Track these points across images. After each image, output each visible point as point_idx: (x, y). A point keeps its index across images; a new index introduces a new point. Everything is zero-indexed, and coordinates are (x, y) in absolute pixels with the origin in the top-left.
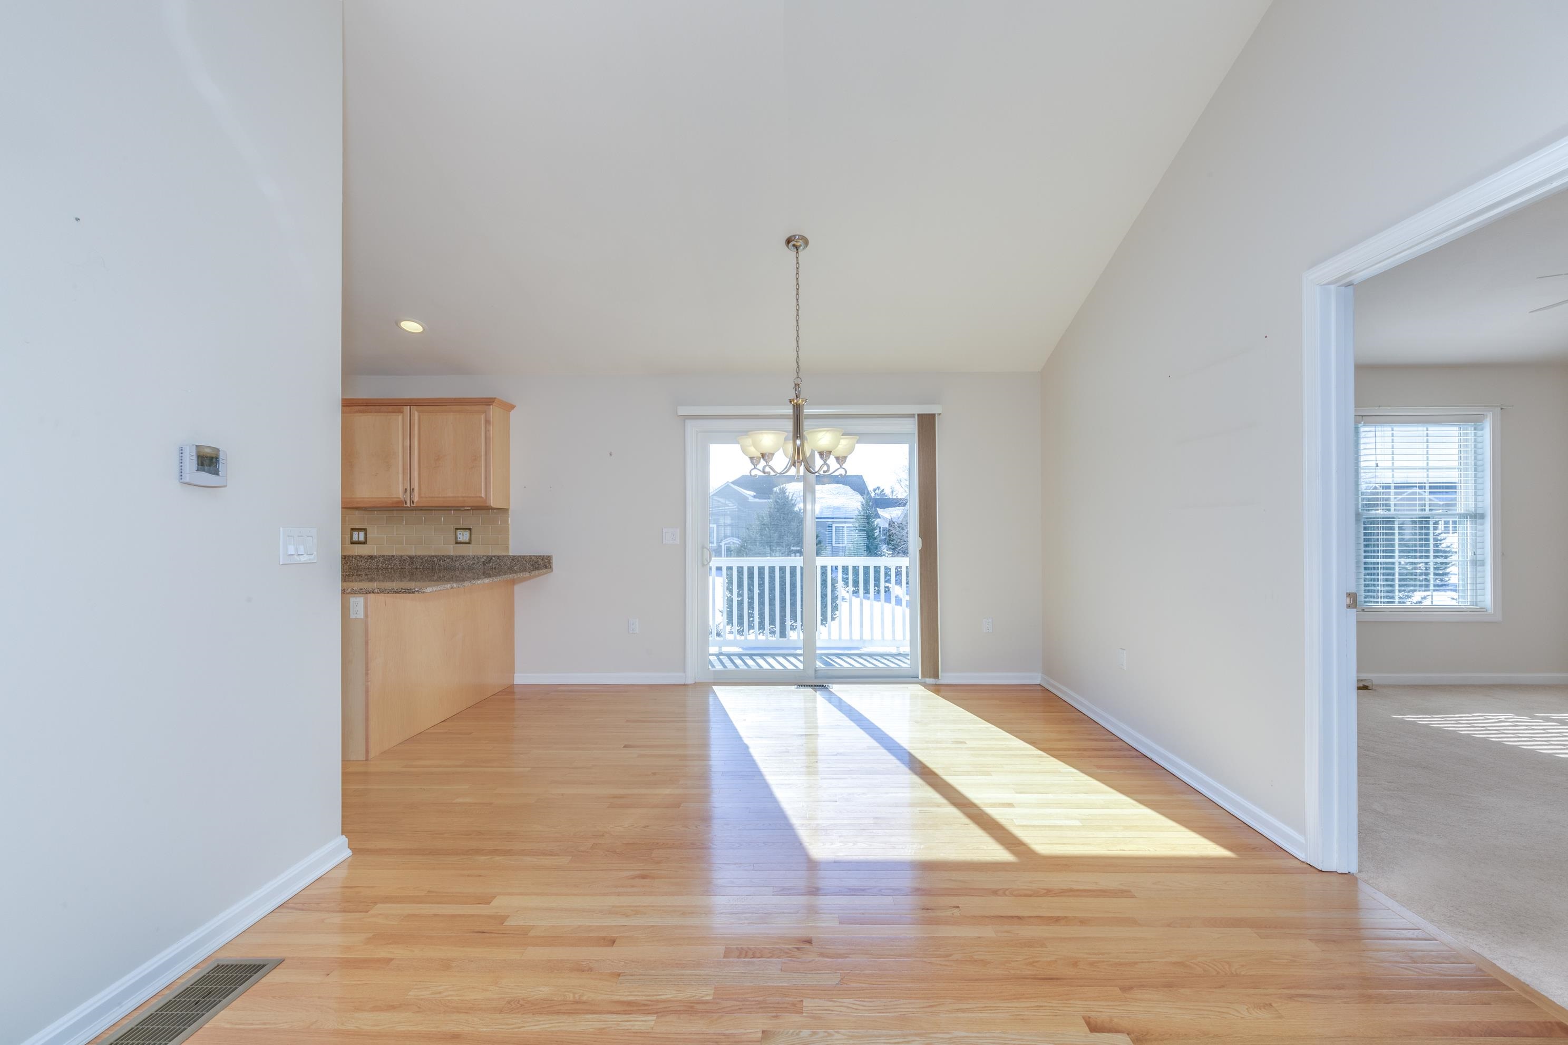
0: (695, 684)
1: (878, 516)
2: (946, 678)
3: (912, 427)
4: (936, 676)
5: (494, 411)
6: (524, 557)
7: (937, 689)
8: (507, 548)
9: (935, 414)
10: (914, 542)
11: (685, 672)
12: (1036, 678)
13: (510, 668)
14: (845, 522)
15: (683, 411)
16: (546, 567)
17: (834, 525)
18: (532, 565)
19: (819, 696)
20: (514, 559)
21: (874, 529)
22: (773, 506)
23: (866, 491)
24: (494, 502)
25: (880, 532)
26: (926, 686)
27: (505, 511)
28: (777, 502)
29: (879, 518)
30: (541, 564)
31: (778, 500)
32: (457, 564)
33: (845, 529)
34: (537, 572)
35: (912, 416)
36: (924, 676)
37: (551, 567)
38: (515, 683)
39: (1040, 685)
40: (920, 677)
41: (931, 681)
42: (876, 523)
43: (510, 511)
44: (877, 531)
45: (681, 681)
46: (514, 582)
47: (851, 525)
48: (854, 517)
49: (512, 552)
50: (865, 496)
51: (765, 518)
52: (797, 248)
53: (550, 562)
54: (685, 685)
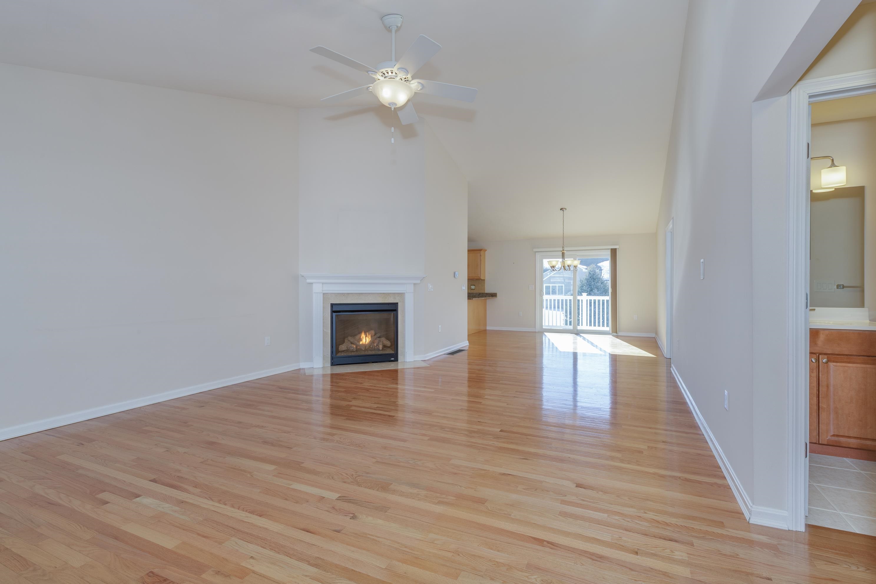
0: (538, 332)
2: (620, 334)
3: (609, 252)
4: (617, 333)
5: (482, 252)
6: (489, 293)
7: (617, 337)
8: (485, 291)
9: (616, 249)
10: (610, 290)
11: (535, 328)
12: (652, 335)
13: (485, 325)
15: (535, 250)
16: (495, 296)
18: (492, 295)
19: (578, 337)
20: (487, 294)
24: (482, 278)
26: (613, 336)
27: (484, 280)
28: (590, 273)
30: (494, 295)
31: (590, 272)
32: (471, 295)
34: (493, 298)
35: (609, 249)
36: (612, 332)
37: (497, 296)
38: (487, 329)
39: (654, 337)
40: (611, 333)
41: (615, 334)
43: (486, 280)
46: (486, 299)
49: (486, 292)
52: (563, 211)
53: (496, 295)
54: (535, 332)
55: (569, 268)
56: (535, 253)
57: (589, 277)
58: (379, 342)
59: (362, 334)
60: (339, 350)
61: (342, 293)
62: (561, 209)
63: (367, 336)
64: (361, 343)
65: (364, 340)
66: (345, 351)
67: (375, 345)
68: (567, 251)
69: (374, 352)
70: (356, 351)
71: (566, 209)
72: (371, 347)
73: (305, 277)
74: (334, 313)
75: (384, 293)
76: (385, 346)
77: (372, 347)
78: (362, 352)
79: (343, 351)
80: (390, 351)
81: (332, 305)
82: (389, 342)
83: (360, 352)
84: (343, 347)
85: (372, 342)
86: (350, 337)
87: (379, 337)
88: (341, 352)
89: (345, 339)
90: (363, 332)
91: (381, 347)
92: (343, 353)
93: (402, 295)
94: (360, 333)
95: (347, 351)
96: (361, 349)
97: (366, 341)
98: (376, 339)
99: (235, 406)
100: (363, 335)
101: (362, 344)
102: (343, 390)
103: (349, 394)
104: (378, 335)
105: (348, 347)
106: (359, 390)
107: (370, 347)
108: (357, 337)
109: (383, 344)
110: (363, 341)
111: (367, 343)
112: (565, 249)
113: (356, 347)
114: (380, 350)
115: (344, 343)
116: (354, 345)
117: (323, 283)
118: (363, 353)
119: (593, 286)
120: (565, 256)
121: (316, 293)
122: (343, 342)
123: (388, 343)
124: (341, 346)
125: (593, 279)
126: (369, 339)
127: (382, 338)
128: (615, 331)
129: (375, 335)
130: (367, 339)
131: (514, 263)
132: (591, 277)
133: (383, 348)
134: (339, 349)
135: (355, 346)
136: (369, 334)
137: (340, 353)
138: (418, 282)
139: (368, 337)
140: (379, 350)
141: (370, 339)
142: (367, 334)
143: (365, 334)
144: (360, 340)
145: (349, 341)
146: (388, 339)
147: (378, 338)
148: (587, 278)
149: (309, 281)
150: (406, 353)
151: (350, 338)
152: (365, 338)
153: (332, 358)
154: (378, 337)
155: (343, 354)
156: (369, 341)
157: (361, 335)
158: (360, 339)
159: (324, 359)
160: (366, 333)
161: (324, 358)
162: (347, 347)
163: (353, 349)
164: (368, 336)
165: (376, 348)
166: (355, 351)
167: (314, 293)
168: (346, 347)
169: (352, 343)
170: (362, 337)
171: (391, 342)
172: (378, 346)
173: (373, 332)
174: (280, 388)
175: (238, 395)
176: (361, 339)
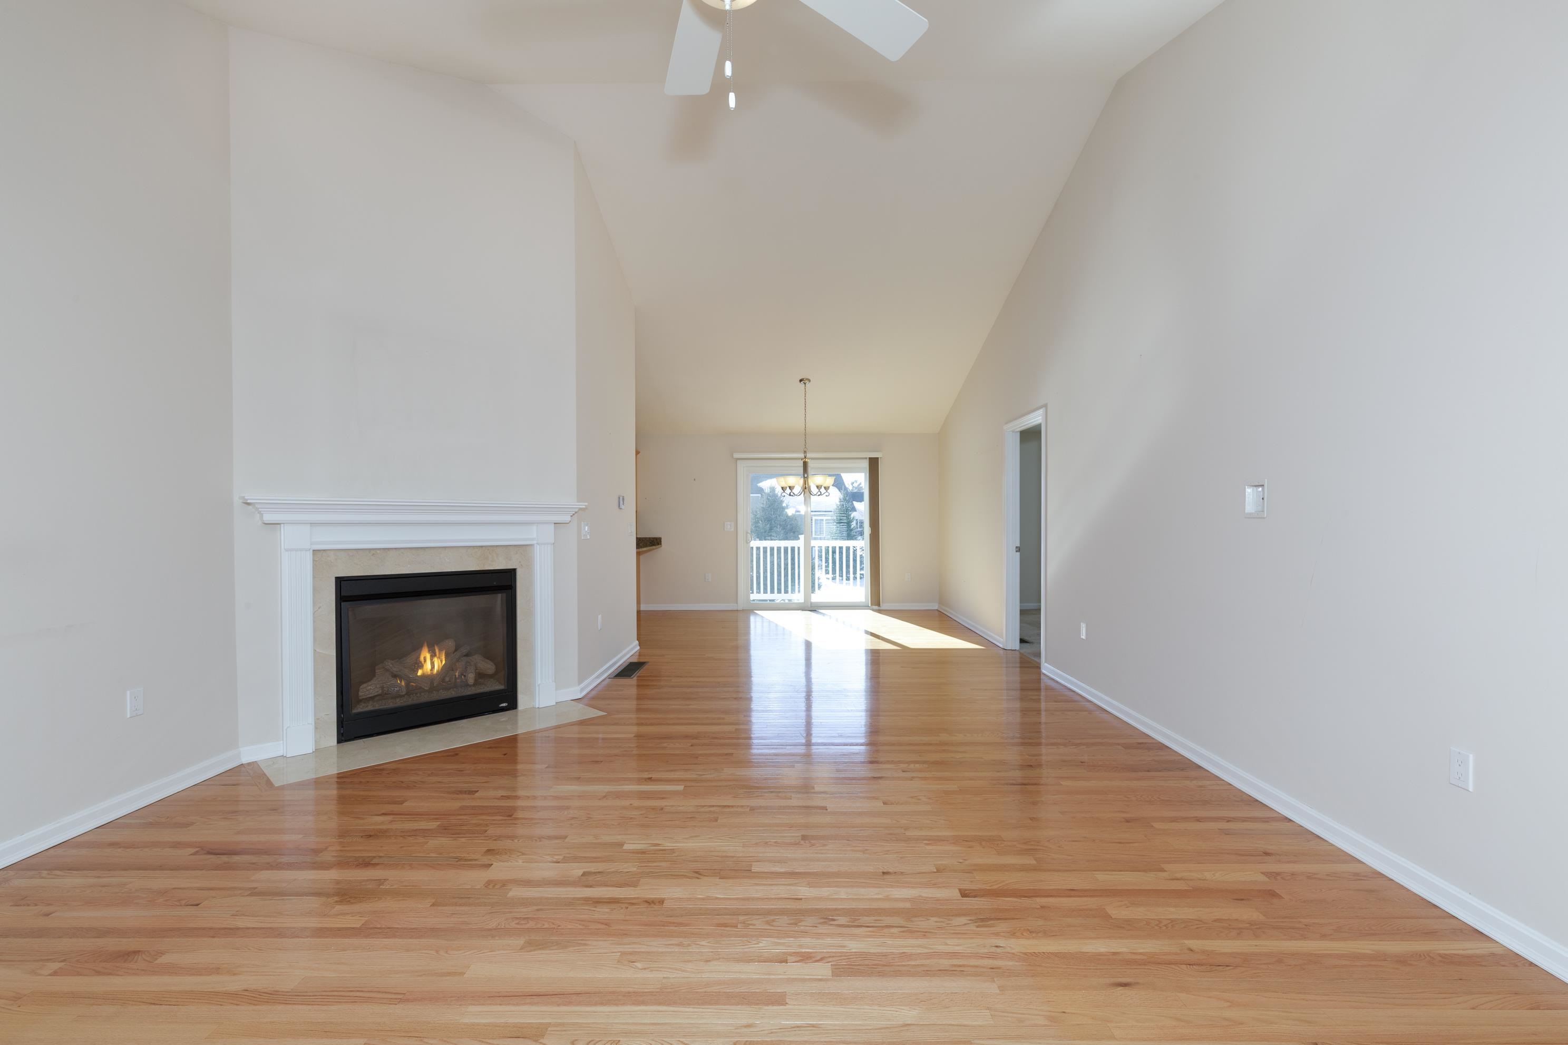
0: (743, 610)
1: (854, 509)
2: (884, 606)
3: (866, 464)
4: (879, 605)
6: (646, 538)
7: (880, 611)
9: (878, 458)
10: (867, 530)
11: (737, 603)
12: (935, 606)
14: (825, 515)
15: (736, 456)
16: (658, 544)
17: (814, 518)
18: (650, 543)
19: (812, 614)
20: (641, 539)
21: (851, 521)
22: (765, 503)
23: (843, 487)
25: (857, 524)
26: (873, 610)
29: (855, 511)
30: (657, 542)
31: (769, 497)
33: (824, 522)
34: (654, 547)
35: (866, 458)
36: (872, 605)
37: (661, 544)
38: (641, 609)
39: (937, 610)
40: (870, 606)
41: (876, 607)
42: (852, 516)
44: (853, 523)
45: (735, 608)
47: (830, 518)
48: (832, 510)
50: (842, 491)
51: (758, 512)
52: (805, 384)
53: (661, 541)
54: (737, 610)
55: (819, 491)
56: (737, 462)
57: (768, 506)
58: (466, 667)
59: (421, 650)
60: (360, 698)
61: (370, 550)
62: (801, 381)
63: (435, 655)
64: (420, 673)
65: (428, 666)
66: (377, 698)
67: (457, 674)
68: (812, 459)
69: (453, 693)
70: (408, 693)
71: (809, 381)
72: (447, 679)
73: (257, 506)
74: (344, 601)
75: (482, 547)
76: (481, 676)
77: (449, 681)
78: (423, 694)
79: (372, 698)
80: (496, 686)
81: (340, 581)
82: (492, 663)
83: (418, 695)
84: (369, 689)
85: (447, 669)
86: (389, 661)
87: (467, 655)
88: (365, 703)
89: (377, 667)
90: (426, 644)
91: (471, 678)
92: (371, 702)
93: (524, 549)
94: (417, 648)
95: (382, 696)
96: (421, 688)
97: (433, 667)
98: (458, 661)
99: (55, 973)
100: (425, 654)
101: (423, 676)
102: (433, 825)
103: (463, 840)
104: (464, 650)
105: (385, 686)
106: (484, 817)
107: (443, 680)
108: (409, 660)
109: (476, 670)
110: (425, 667)
111: (435, 671)
112: (808, 455)
113: (407, 685)
114: (470, 686)
115: (375, 678)
116: (401, 682)
117: (313, 524)
118: (425, 698)
119: (774, 522)
120: (810, 470)
121: (291, 550)
122: (371, 675)
123: (489, 667)
124: (364, 685)
125: (774, 509)
126: (441, 661)
127: (474, 657)
128: (876, 602)
129: (456, 650)
130: (436, 661)
131: (695, 480)
132: (769, 506)
133: (476, 680)
134: (360, 694)
135: (403, 683)
136: (440, 650)
137: (363, 705)
138: (567, 518)
139: (439, 658)
140: (467, 685)
141: (444, 662)
142: (435, 650)
143: (429, 651)
144: (420, 665)
145: (387, 670)
146: (488, 656)
147: (465, 656)
148: (764, 507)
149: (268, 518)
150: (539, 685)
151: (389, 664)
152: (431, 660)
153: (341, 723)
154: (464, 654)
155: (370, 707)
156: (441, 666)
157: (420, 655)
158: (416, 663)
159: (316, 728)
160: (434, 646)
161: (318, 726)
162: (382, 688)
163: (398, 691)
164: (439, 653)
165: (458, 680)
166: (403, 696)
167: (287, 550)
168: (378, 686)
169: (395, 676)
170: (422, 659)
171: (495, 664)
172: (465, 676)
173: (450, 644)
174: (209, 853)
175: (47, 915)
176: (421, 662)
